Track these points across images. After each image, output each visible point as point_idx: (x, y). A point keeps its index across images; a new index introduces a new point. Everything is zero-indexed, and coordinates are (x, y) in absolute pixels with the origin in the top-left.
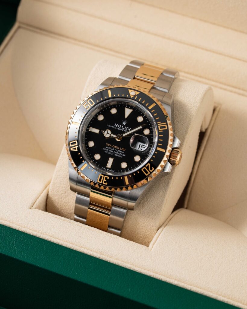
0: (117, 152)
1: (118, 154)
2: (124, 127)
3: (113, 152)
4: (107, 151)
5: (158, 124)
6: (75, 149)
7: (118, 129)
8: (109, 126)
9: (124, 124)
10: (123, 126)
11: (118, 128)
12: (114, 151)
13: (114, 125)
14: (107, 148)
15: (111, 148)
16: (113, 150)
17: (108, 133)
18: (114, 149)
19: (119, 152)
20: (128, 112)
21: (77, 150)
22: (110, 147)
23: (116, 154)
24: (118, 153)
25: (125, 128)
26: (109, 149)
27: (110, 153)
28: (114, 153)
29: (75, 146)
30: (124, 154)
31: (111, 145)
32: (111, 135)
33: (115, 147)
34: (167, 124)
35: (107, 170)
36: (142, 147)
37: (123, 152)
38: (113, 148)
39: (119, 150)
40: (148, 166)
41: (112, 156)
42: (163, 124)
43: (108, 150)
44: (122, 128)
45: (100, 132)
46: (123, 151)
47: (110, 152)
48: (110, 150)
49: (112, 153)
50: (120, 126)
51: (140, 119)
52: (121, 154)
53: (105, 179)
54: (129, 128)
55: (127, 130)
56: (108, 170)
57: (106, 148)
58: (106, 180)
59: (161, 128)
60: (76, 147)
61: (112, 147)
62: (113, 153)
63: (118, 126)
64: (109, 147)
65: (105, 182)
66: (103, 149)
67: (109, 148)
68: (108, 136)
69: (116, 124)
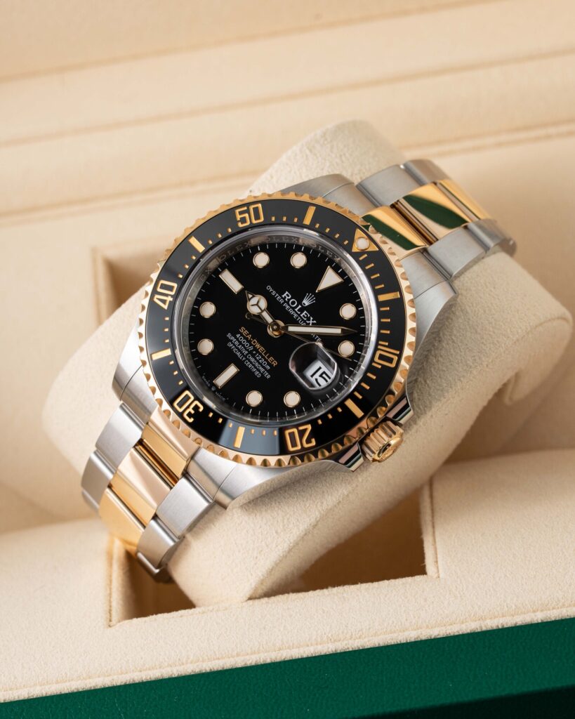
0: (256, 359)
1: (253, 365)
2: (301, 310)
3: (247, 354)
4: (234, 345)
5: (379, 347)
6: (164, 302)
7: (288, 307)
8: (269, 288)
9: (306, 302)
10: (300, 306)
11: (289, 305)
12: (250, 352)
13: (281, 293)
14: (237, 339)
15: (246, 343)
16: (247, 350)
17: (257, 305)
18: (251, 348)
19: (259, 363)
20: (330, 279)
21: (165, 307)
22: (247, 339)
23: (251, 363)
24: (257, 364)
25: (304, 314)
26: (240, 343)
27: (238, 354)
28: (247, 359)
29: (167, 295)
30: (268, 371)
31: (249, 337)
32: (262, 311)
33: (258, 346)
34: (400, 356)
35: (210, 388)
36: (321, 376)
37: (268, 368)
38: (251, 345)
39: (263, 357)
40: (306, 430)
41: (239, 364)
42: (390, 352)
43: (237, 343)
44: (296, 310)
45: (241, 292)
46: (269, 364)
47: (240, 351)
48: (243, 345)
49: (243, 354)
50: (293, 303)
51: (348, 311)
52: (262, 370)
53: (193, 409)
54: (312, 318)
55: (305, 321)
56: (213, 389)
57: (236, 337)
58: (193, 412)
59: (381, 357)
60: (170, 299)
61: (249, 342)
62: (246, 357)
63: (289, 300)
64: (245, 338)
65: (190, 415)
66: (229, 335)
67: (243, 340)
68: (254, 310)
69: (287, 293)
